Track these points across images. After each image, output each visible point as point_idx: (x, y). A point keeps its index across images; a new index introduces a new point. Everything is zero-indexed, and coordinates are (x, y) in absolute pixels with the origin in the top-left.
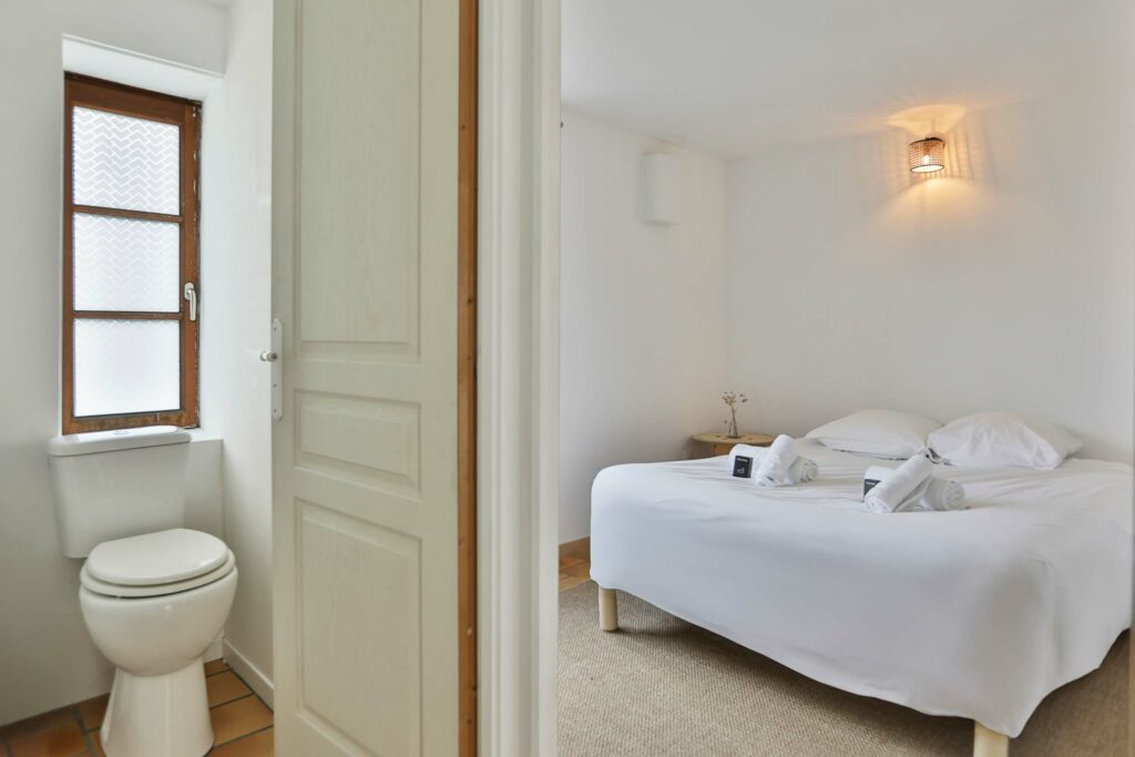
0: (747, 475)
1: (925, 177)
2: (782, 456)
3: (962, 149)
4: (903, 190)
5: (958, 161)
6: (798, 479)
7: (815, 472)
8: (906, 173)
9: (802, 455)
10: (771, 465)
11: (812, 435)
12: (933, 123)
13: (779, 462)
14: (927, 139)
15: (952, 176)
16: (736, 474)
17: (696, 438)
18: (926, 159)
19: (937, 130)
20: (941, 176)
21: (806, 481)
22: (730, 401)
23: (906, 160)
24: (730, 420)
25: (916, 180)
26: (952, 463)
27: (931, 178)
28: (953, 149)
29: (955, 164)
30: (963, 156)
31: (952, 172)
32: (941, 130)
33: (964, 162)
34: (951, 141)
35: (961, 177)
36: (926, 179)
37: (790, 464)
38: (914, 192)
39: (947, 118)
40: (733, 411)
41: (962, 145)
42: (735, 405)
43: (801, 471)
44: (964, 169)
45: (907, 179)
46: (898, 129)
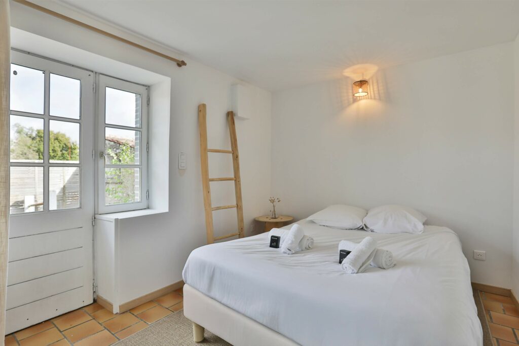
0: (277, 246)
1: (360, 98)
2: (296, 236)
3: (375, 87)
4: (349, 105)
5: (374, 91)
6: (304, 248)
7: (312, 243)
8: (351, 97)
9: (306, 234)
10: (290, 242)
11: (310, 218)
12: (363, 74)
13: (294, 240)
14: (360, 81)
15: (371, 98)
16: (271, 246)
17: (257, 219)
18: (360, 90)
19: (364, 78)
20: (366, 98)
21: (308, 249)
22: (272, 201)
23: (351, 91)
24: (272, 210)
25: (355, 100)
26: (374, 231)
27: (362, 99)
28: (371, 86)
29: (372, 93)
30: (376, 89)
31: (371, 96)
32: (366, 78)
33: (376, 92)
34: (370, 82)
35: (375, 99)
36: (360, 100)
37: (299, 241)
38: (355, 105)
39: (369, 71)
40: (274, 206)
41: (375, 84)
42: (275, 203)
43: (305, 243)
44: (377, 95)
45: (351, 100)
46: (347, 78)
